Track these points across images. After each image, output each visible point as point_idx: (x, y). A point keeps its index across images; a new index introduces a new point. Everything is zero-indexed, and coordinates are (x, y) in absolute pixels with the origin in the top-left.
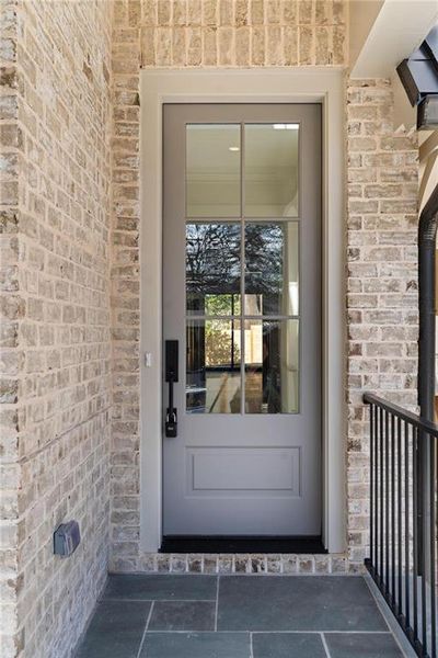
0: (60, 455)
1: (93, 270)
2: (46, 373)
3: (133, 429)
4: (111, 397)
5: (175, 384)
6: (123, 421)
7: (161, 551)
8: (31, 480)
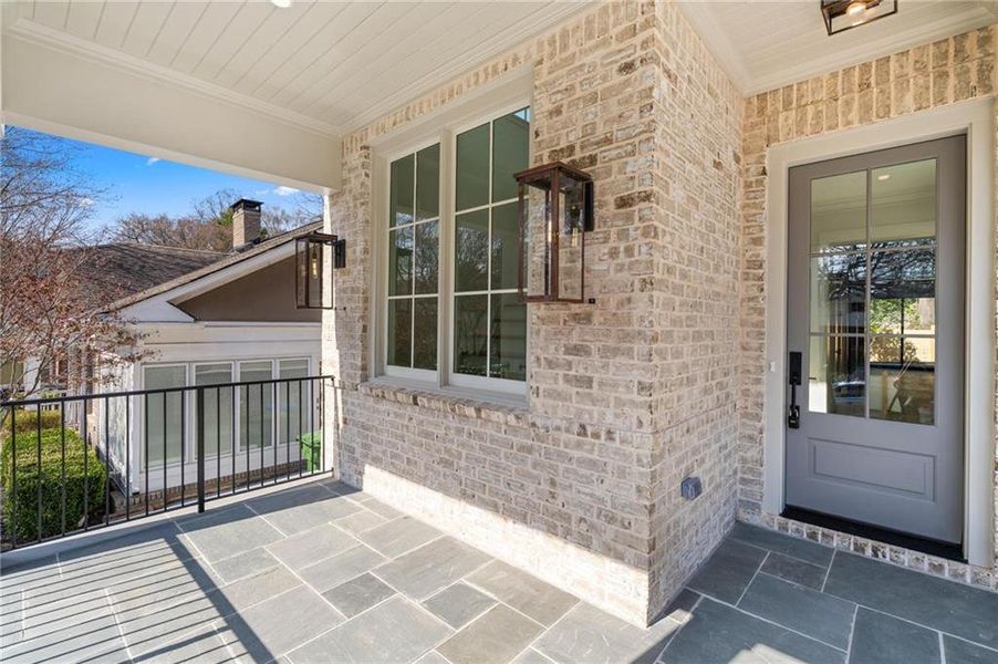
0: (688, 431)
1: (722, 302)
2: (676, 377)
3: (758, 417)
4: (740, 393)
5: (797, 387)
6: (750, 410)
7: (781, 515)
8: (662, 446)
